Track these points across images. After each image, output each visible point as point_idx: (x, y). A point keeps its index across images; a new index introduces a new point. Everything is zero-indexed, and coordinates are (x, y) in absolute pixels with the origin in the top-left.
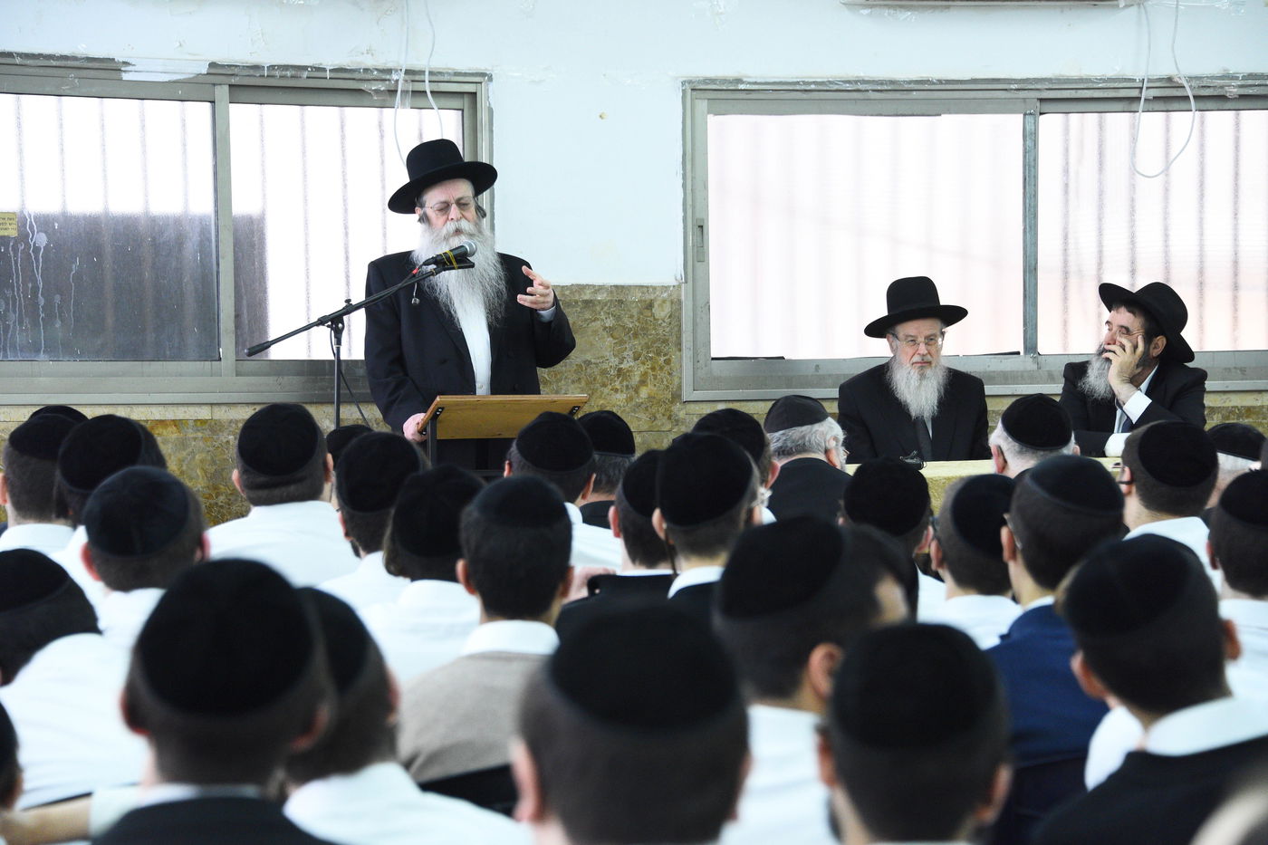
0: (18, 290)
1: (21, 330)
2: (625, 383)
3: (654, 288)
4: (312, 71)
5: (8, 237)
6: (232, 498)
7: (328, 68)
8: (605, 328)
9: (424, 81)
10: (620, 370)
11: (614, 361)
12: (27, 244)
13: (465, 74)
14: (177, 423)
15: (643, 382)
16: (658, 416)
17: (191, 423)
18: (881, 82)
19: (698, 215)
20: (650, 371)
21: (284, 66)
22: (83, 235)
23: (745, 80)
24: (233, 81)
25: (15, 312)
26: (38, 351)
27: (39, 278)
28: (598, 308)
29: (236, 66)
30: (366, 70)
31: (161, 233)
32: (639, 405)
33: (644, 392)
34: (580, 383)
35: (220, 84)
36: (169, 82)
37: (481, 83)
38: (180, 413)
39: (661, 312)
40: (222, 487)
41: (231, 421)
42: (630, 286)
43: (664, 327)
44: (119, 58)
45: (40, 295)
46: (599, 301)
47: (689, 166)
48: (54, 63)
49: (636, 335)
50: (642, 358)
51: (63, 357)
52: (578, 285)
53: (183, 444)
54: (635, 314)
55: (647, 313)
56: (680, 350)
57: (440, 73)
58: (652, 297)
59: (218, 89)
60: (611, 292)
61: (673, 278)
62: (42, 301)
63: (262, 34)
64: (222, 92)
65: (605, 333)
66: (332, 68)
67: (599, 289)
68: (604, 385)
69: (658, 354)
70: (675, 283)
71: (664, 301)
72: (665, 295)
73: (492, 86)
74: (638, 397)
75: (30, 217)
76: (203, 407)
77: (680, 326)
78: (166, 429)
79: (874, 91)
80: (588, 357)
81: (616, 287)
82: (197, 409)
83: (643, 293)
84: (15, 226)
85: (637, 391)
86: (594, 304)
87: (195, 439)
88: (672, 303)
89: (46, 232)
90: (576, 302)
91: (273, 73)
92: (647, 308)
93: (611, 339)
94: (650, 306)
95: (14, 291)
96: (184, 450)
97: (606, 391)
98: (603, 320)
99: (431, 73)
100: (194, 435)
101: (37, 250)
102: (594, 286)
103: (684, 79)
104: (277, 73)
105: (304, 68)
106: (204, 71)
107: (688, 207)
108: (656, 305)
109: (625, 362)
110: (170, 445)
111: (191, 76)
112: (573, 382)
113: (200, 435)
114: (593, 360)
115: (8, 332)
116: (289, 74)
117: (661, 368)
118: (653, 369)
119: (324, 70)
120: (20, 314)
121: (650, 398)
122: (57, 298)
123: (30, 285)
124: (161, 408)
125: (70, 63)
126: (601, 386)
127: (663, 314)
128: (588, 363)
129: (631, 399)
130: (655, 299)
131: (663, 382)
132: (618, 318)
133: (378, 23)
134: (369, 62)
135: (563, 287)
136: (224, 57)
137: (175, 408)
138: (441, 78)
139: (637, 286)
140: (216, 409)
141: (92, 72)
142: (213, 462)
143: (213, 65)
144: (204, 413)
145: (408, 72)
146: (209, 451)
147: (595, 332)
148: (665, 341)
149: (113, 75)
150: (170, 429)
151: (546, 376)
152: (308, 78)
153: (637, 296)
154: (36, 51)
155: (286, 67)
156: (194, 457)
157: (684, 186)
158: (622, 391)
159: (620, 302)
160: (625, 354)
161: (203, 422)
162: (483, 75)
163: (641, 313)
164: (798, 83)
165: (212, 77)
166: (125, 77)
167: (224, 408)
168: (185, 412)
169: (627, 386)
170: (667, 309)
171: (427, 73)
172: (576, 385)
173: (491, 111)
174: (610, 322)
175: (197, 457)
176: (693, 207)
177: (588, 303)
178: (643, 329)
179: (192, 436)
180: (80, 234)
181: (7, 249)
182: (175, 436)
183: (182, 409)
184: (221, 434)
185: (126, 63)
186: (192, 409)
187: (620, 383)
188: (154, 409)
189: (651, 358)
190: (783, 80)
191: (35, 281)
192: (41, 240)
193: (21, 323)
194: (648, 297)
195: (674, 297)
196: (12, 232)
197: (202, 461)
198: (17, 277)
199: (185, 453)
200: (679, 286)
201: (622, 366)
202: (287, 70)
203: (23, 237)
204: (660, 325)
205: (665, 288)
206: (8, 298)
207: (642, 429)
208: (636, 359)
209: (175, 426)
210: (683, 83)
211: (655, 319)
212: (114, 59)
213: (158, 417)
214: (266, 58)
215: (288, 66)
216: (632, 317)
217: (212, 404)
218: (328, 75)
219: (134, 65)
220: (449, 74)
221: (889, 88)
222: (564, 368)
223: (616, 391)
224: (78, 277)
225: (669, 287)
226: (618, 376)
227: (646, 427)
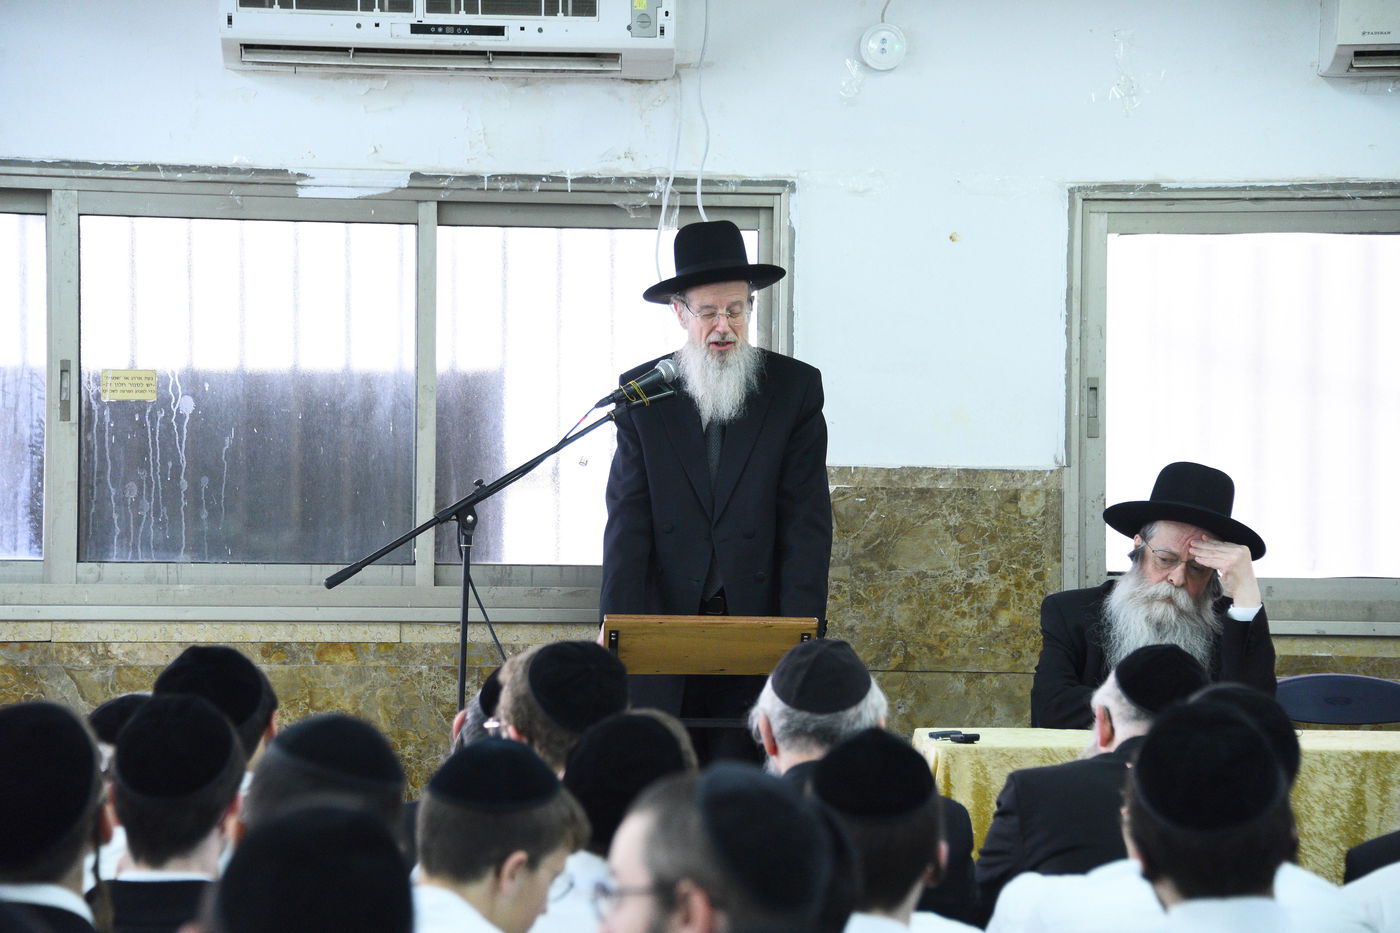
0: (155, 470)
1: (157, 523)
2: (976, 605)
3: (1023, 474)
4: (548, 181)
5: (145, 402)
6: (424, 749)
7: (569, 177)
8: (948, 528)
9: (695, 193)
10: (969, 586)
11: (961, 574)
12: (169, 412)
13: (758, 183)
14: (353, 647)
15: (1002, 604)
16: (1024, 652)
17: (372, 648)
18: (1375, 186)
19: (1091, 374)
20: (1013, 589)
21: (511, 175)
22: (241, 398)
23: (1163, 185)
24: (443, 196)
25: (149, 500)
26: (177, 550)
27: (182, 455)
28: (939, 500)
29: (447, 177)
30: (620, 180)
31: (343, 395)
32: (997, 635)
33: (1004, 619)
34: (910, 603)
35: (426, 201)
36: (359, 199)
37: (780, 194)
38: (358, 635)
39: (1031, 508)
40: (411, 733)
41: (425, 646)
42: (987, 471)
43: (1034, 528)
44: (293, 169)
45: (182, 477)
46: (940, 491)
47: (1076, 306)
48: (210, 177)
49: (993, 538)
50: (1002, 570)
51: (209, 558)
52: (910, 468)
53: (359, 675)
54: (992, 508)
55: (1011, 508)
56: (1059, 560)
57: (723, 182)
58: (1019, 486)
59: (422, 206)
60: (959, 478)
61: (1052, 460)
62: (184, 484)
63: (485, 134)
64: (429, 211)
65: (948, 535)
66: (573, 177)
67: (943, 473)
68: (946, 607)
69: (1026, 564)
70: (1054, 467)
71: (1035, 492)
72: (1038, 483)
73: (795, 199)
74: (995, 624)
75: (174, 376)
76: (390, 626)
77: (1059, 527)
78: (339, 654)
79: (1364, 198)
80: (923, 567)
81: (966, 471)
82: (382, 629)
83: (1006, 480)
84: (154, 388)
85: (993, 616)
86: (932, 493)
87: (376, 669)
88: (1048, 494)
89: (193, 396)
90: (907, 491)
91: (494, 185)
92: (1010, 502)
93: (956, 543)
94: (1015, 498)
95: (149, 472)
96: (362, 682)
97: (948, 614)
98: (945, 516)
99: (705, 182)
100: (376, 664)
101: (180, 418)
102: (934, 470)
103: (1072, 185)
104: (501, 186)
105: (537, 178)
106: (405, 184)
107: (1074, 362)
108: (1023, 498)
109: (977, 575)
110: (343, 676)
111: (388, 191)
112: (900, 602)
113: (383, 663)
114: (929, 572)
115: (139, 525)
116: (516, 185)
117: (1030, 585)
118: (1018, 585)
119: (564, 180)
120: (156, 504)
121: (1012, 625)
122: (205, 481)
123: (170, 464)
124: (334, 627)
125: (229, 177)
126: (942, 608)
127: (1033, 510)
128: (923, 575)
129: (985, 627)
130: (1023, 489)
131: (1032, 603)
132: (968, 514)
133: (641, 117)
134: (626, 168)
135: (889, 470)
136: (428, 165)
137: (352, 628)
138: (724, 189)
139: (996, 470)
140: (406, 629)
141: (260, 187)
142: (400, 700)
143: (415, 176)
144: (390, 635)
145: (677, 181)
146: (395, 685)
147: (934, 533)
148: (1037, 548)
149: (287, 190)
150: (344, 655)
151: (861, 592)
152: (540, 190)
153: (996, 484)
154: (188, 162)
155: (512, 177)
156: (374, 694)
157: (1068, 332)
158: (971, 616)
159: (971, 492)
160: (977, 564)
161: (389, 646)
162: (783, 183)
163: (1001, 508)
164: (1244, 188)
165: (412, 192)
166: (302, 193)
167: (417, 628)
168: (365, 633)
169: (979, 609)
170: (1040, 502)
171: (699, 182)
172: (905, 606)
173: (792, 233)
174: (955, 520)
175: (378, 692)
176: (1082, 361)
177: (923, 493)
178: (1004, 530)
179: (372, 664)
180: (237, 398)
181: (142, 419)
182: (350, 663)
183: (362, 628)
184: (411, 662)
185: (301, 176)
186: (374, 628)
187: (970, 604)
188: (324, 628)
189: (1015, 571)
190: (1223, 185)
191: (176, 459)
192: (187, 405)
193: (156, 515)
194: (1013, 486)
195: (1052, 486)
196: (151, 397)
197: (385, 698)
198: (155, 454)
199: (362, 688)
200: (1060, 470)
201: (972, 581)
202: (513, 181)
203: (164, 402)
204: (1028, 524)
205: (1038, 474)
206: (141, 481)
207: (1000, 669)
208: (993, 570)
209: (352, 651)
210: (1071, 191)
211: (1022, 517)
212: (286, 171)
213: (328, 639)
214: (487, 165)
215: (516, 175)
216: (987, 512)
217: (401, 623)
218: (569, 186)
219: (313, 178)
220: (735, 183)
221: (1387, 194)
222: (887, 583)
223: (963, 615)
224: (233, 454)
225: (1045, 472)
226: (967, 595)
227: (1006, 667)
